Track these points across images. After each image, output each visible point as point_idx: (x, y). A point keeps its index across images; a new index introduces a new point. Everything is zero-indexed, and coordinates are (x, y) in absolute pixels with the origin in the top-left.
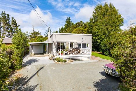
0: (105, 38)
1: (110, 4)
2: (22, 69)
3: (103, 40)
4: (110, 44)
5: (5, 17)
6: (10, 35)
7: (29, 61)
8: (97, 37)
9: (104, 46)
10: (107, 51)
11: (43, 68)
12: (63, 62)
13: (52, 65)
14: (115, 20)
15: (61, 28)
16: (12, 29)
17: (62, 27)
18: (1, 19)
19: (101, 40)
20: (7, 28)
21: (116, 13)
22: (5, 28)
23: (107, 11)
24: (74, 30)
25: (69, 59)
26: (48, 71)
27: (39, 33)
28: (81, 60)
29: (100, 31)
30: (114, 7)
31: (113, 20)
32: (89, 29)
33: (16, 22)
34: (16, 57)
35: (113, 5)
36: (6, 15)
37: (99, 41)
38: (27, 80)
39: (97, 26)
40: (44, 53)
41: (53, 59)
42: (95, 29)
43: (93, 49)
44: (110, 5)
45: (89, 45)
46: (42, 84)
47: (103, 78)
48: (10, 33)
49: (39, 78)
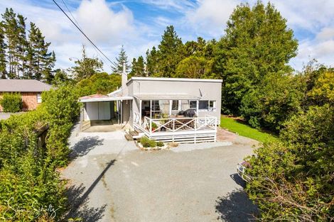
0: (254, 86)
1: (269, 3)
2: (70, 167)
3: (247, 90)
4: (263, 101)
5: (15, 21)
6: (28, 67)
7: (81, 143)
8: (235, 85)
9: (250, 107)
10: (255, 118)
11: (112, 163)
12: (156, 147)
13: (132, 155)
14: (278, 46)
15: (152, 50)
16: (31, 54)
17: (154, 48)
18: (5, 26)
19: (243, 90)
20: (21, 50)
21: (281, 27)
22: (15, 50)
23: (260, 22)
24: (183, 61)
25: (169, 141)
26: (124, 172)
27: (99, 61)
28: (195, 141)
29: (241, 70)
30: (278, 12)
31: (272, 45)
32: (217, 63)
33: (42, 36)
34: (56, 141)
35: (275, 8)
36: (16, 18)
37: (239, 93)
38: (83, 193)
39: (236, 58)
40: (113, 121)
41: (135, 139)
42: (231, 66)
43: (225, 110)
44: (269, 7)
45: (214, 103)
46: (113, 204)
47: (236, 191)
48: (28, 63)
49: (108, 190)
